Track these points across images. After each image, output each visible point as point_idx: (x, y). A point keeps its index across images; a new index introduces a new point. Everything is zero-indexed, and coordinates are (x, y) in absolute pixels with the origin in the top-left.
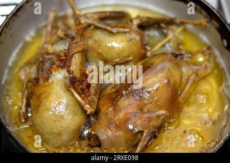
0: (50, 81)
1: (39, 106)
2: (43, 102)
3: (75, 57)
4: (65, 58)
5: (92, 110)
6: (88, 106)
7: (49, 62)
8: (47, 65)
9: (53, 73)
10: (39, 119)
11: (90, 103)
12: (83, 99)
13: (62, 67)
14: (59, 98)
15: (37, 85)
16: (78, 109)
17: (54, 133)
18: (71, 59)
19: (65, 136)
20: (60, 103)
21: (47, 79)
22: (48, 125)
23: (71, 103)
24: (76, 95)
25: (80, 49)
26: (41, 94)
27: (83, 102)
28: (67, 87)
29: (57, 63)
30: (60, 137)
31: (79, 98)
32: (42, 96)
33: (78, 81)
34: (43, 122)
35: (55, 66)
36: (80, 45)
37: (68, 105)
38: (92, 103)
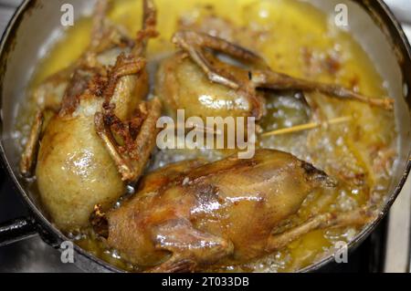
0: (75, 114)
1: (49, 153)
2: (56, 148)
3: (123, 82)
4: (106, 80)
5: (132, 174)
6: (124, 167)
7: (84, 82)
8: (79, 86)
9: (82, 101)
10: (45, 175)
11: (130, 163)
12: (120, 154)
13: (98, 95)
14: (82, 146)
15: (55, 118)
16: (110, 169)
17: (65, 202)
18: (115, 84)
19: (82, 210)
20: (81, 155)
21: (71, 111)
22: (57, 187)
23: (101, 157)
24: (109, 146)
25: (133, 69)
26: (56, 134)
27: (118, 159)
28: (96, 130)
29: (93, 86)
30: (73, 211)
31: (113, 151)
32: (57, 139)
33: (115, 122)
34: (50, 182)
35: (87, 90)
36: (135, 63)
37: (94, 160)
38: (135, 163)
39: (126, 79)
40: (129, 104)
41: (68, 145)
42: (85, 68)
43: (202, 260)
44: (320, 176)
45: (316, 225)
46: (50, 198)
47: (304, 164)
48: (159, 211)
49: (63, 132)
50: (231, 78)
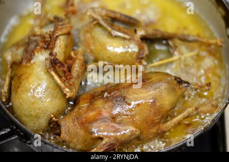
0: (32, 62)
1: (19, 87)
2: (23, 83)
3: (60, 39)
4: (49, 39)
5: (72, 94)
6: (67, 90)
7: (35, 44)
8: (32, 46)
9: (36, 54)
10: (17, 100)
11: (70, 87)
12: (64, 82)
13: (45, 49)
14: (39, 79)
15: (20, 66)
16: (58, 92)
17: (32, 115)
18: (55, 41)
19: (43, 119)
20: (39, 85)
21: (30, 60)
22: (26, 107)
23: (52, 85)
24: (56, 77)
25: (65, 31)
26: (22, 75)
27: (62, 85)
28: (47, 69)
29: (41, 44)
30: (37, 120)
31: (59, 81)
32: (23, 77)
33: (59, 63)
34: (21, 104)
35: (38, 47)
36: (65, 27)
37: (47, 88)
38: (73, 87)
39: (62, 38)
40: (65, 53)
41: (31, 80)
42: (35, 35)
43: (122, 141)
44: (186, 85)
45: (187, 115)
46: (22, 114)
47: (176, 78)
48: (92, 114)
49: (26, 73)
50: (124, 33)
